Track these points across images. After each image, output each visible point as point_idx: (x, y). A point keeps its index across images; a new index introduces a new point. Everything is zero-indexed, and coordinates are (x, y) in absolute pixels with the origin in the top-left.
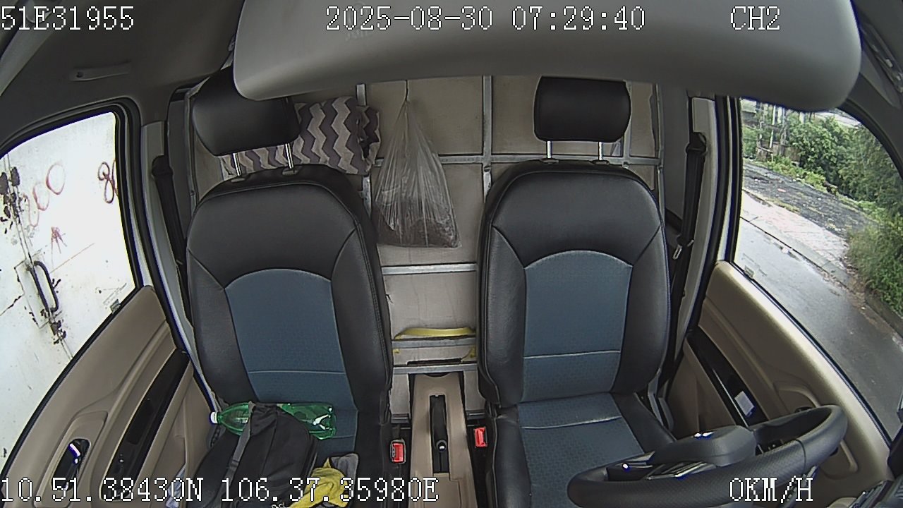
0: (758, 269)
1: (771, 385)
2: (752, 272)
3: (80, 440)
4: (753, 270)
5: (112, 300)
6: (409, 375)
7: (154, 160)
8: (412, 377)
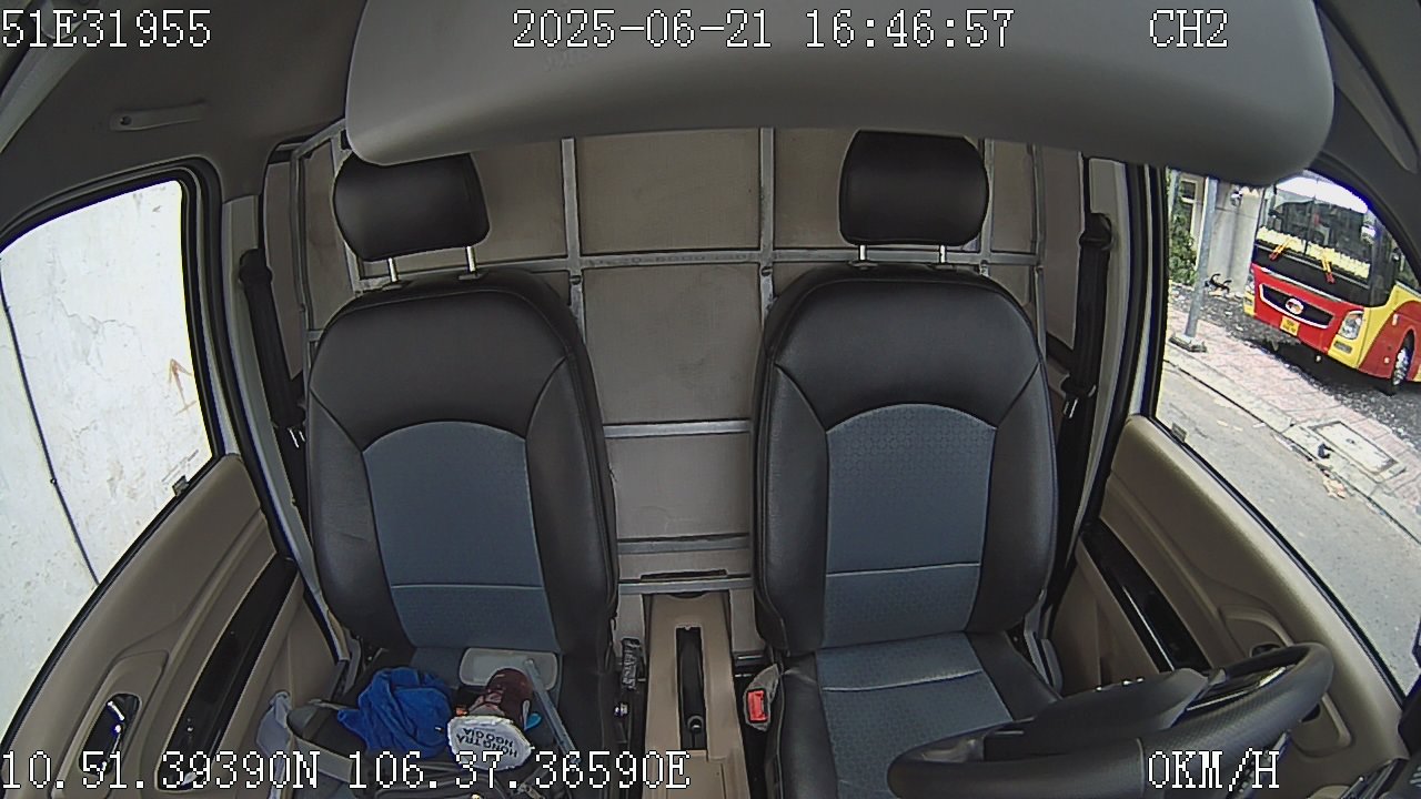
0: (1193, 429)
1: (1214, 610)
2: (1185, 433)
3: (124, 696)
4: (1185, 430)
5: (175, 476)
6: (644, 595)
7: (243, 256)
8: (649, 599)
